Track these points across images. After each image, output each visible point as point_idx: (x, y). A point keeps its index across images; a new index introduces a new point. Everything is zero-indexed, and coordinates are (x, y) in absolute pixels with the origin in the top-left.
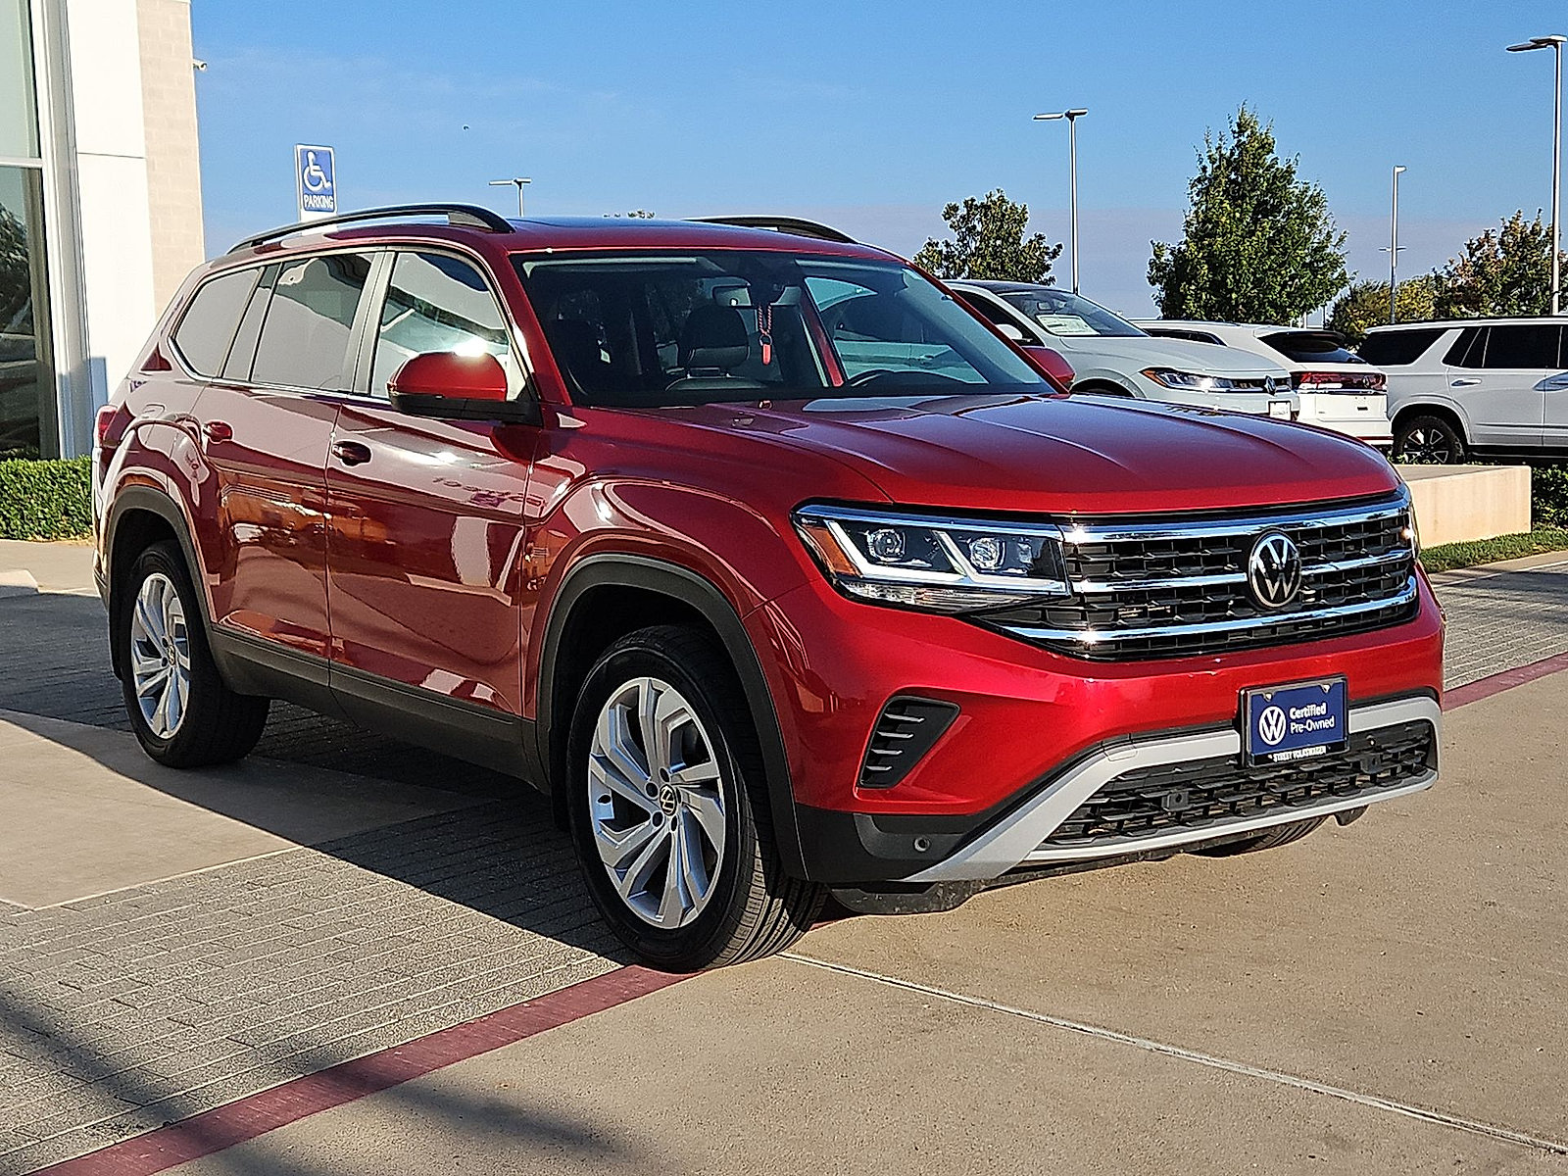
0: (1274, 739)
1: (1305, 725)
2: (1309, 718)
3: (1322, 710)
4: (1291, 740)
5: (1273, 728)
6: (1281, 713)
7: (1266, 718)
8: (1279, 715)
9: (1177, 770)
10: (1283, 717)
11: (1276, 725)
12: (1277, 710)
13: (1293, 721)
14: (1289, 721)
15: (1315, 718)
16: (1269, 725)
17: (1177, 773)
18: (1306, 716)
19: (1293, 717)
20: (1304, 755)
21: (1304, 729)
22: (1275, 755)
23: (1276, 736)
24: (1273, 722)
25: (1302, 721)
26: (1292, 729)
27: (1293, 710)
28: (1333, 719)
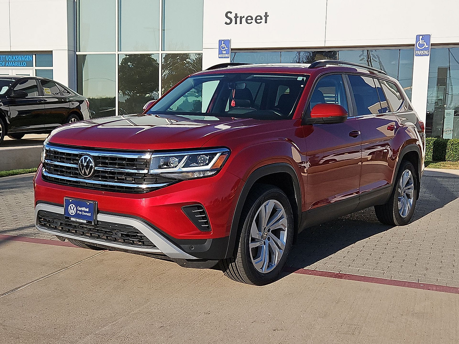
0: (72, 213)
1: (82, 212)
2: (83, 211)
3: (87, 210)
4: (77, 216)
5: (72, 210)
6: (75, 207)
7: (70, 207)
8: (74, 207)
9: (57, 215)
10: (75, 208)
11: (73, 210)
12: (74, 205)
13: (78, 210)
14: (77, 210)
15: (85, 212)
16: (71, 209)
17: (57, 216)
18: (83, 210)
19: (78, 209)
20: (79, 221)
21: (81, 214)
22: (71, 218)
23: (73, 213)
24: (72, 209)
25: (81, 211)
26: (78, 212)
27: (78, 207)
28: (90, 214)
